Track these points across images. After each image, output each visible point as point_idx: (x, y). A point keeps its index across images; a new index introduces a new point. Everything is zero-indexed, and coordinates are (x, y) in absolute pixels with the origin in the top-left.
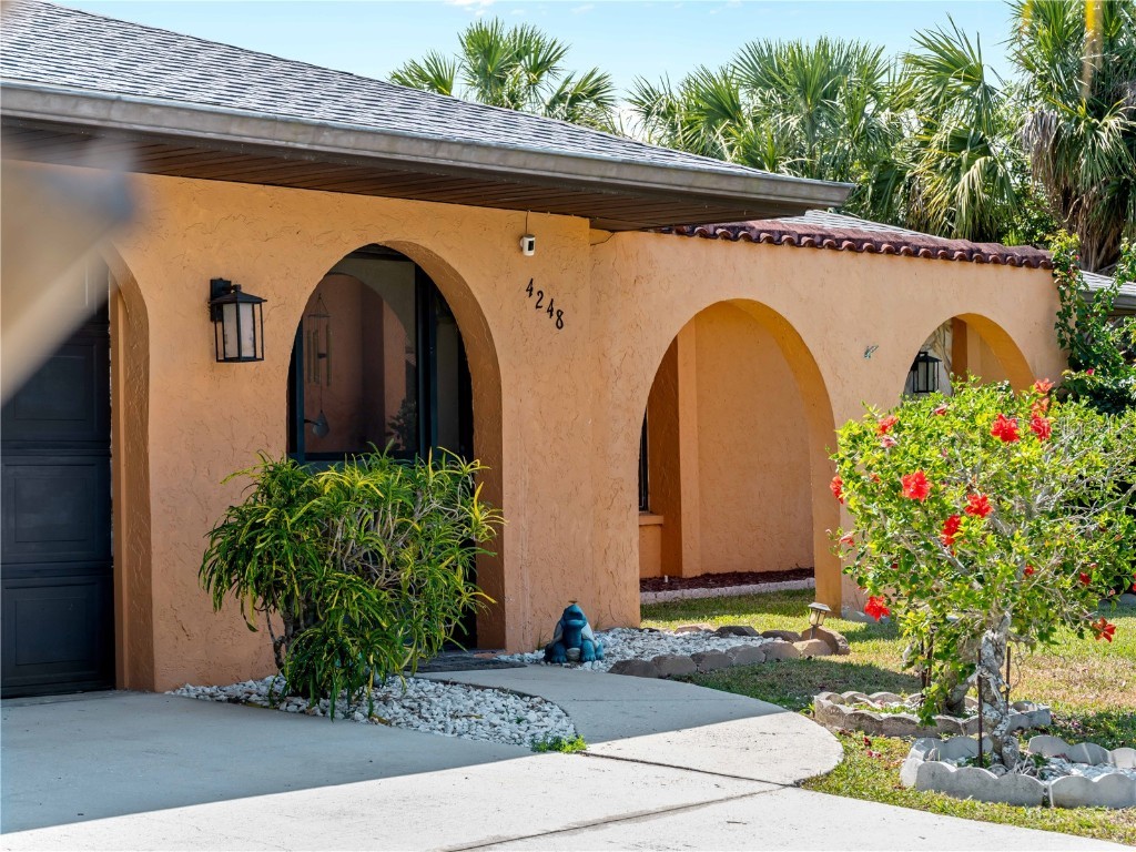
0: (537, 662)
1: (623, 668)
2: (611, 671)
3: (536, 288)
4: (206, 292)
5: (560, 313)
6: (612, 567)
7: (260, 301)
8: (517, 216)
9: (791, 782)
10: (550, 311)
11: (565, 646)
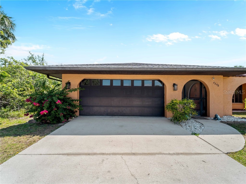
0: (212, 119)
1: (222, 122)
2: (220, 122)
3: (215, 83)
4: (173, 84)
5: (218, 85)
6: (228, 109)
7: (177, 85)
8: (212, 76)
9: (226, 152)
10: (217, 85)
11: (216, 118)
